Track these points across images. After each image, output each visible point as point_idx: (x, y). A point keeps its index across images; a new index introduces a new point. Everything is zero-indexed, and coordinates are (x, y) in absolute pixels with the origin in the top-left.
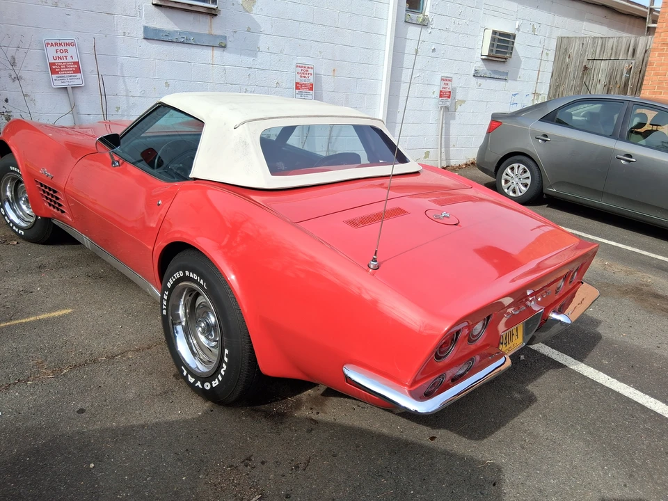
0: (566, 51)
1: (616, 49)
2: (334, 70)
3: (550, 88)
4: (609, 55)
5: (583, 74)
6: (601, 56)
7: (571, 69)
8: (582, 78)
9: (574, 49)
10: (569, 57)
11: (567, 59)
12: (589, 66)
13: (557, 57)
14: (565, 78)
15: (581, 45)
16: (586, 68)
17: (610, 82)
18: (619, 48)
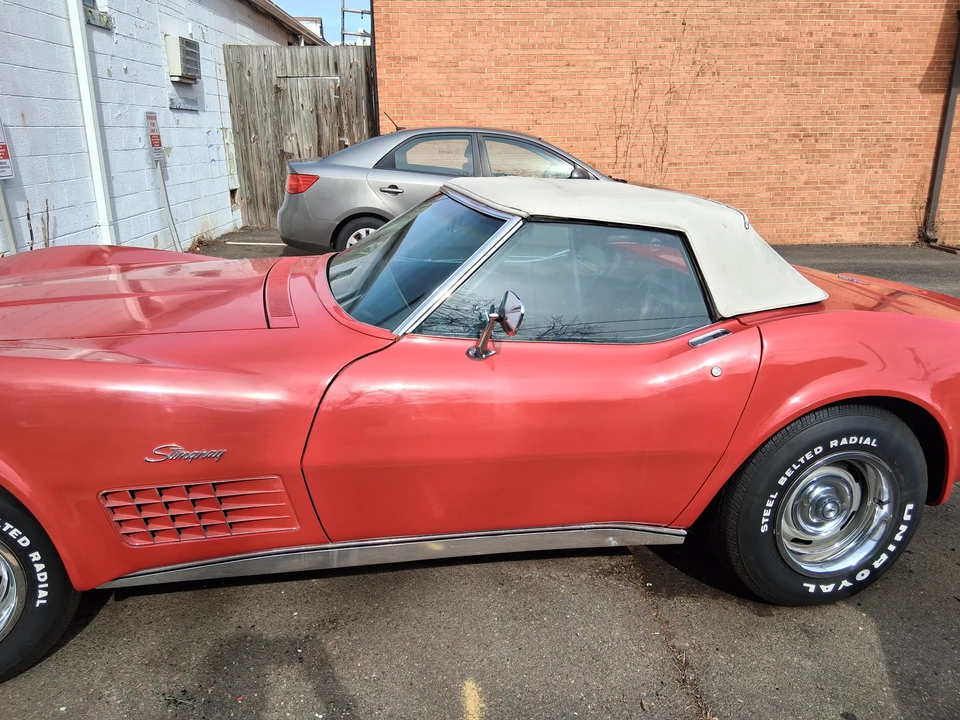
0: (241, 65)
1: (313, 63)
2: (23, 115)
3: (233, 118)
4: (305, 71)
5: (276, 97)
6: (295, 71)
7: (257, 90)
8: (277, 102)
9: (253, 63)
10: (249, 74)
11: (248, 78)
12: (282, 85)
13: (230, 75)
14: (252, 104)
15: (262, 57)
16: (278, 90)
17: (316, 106)
18: (316, 62)
